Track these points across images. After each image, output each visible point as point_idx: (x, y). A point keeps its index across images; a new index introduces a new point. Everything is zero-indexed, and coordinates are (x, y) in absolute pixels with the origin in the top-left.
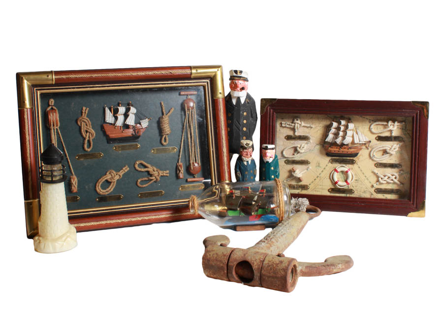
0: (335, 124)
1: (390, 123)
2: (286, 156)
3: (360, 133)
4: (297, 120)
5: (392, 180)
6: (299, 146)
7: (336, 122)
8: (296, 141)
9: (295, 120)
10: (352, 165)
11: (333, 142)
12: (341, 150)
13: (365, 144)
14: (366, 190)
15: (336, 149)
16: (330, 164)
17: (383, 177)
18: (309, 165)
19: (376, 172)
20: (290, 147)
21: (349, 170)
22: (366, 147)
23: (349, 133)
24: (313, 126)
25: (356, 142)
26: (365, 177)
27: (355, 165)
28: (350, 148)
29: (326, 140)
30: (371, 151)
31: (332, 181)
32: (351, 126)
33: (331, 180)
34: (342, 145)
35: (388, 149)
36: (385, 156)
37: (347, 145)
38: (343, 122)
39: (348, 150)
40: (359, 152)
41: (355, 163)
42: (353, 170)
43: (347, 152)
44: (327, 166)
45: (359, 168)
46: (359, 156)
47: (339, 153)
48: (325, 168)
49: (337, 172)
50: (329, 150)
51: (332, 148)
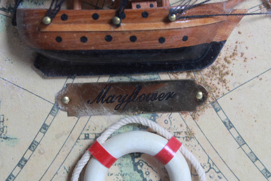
10: (188, 116)
12: (124, 27)
15: (89, 27)
16: (62, 114)
21: (174, 144)
27: (206, 114)
28: (178, 13)
39: (168, 27)
40: (226, 36)
41: (205, 98)
42: (193, 142)
43: (162, 40)
44: (45, 127)
45: (229, 125)
46: (225, 59)
47: (110, 46)
48: (38, 140)
49: (108, 160)
50: (47, 29)
51: (64, 18)
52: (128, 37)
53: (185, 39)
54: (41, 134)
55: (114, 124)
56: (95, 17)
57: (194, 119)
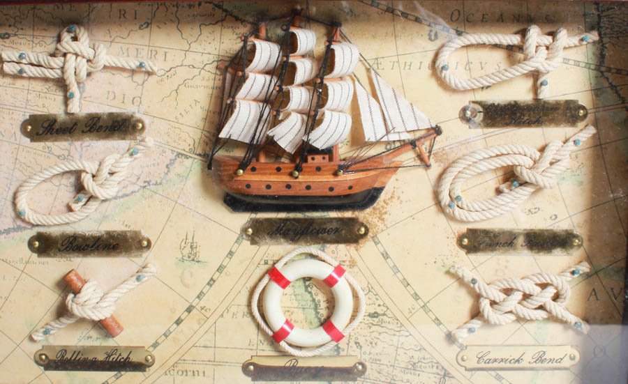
0: (267, 53)
1: (535, 35)
2: (30, 216)
3: (385, 92)
4: (75, 39)
5: (541, 308)
6: (91, 167)
7: (268, 39)
8: (78, 144)
9: (67, 37)
10: (352, 248)
11: (260, 137)
12: (301, 178)
13: (413, 144)
14: (417, 355)
15: (273, 178)
16: (246, 243)
17: (499, 296)
18: (147, 255)
19: (468, 275)
20: (47, 174)
21: (340, 271)
22: (420, 157)
23: (338, 92)
24: (156, 65)
25: (369, 135)
26: (416, 297)
27: (367, 246)
28: (345, 168)
29: (223, 135)
30: (440, 177)
31: (258, 326)
32: (345, 55)
33: (253, 317)
34: (305, 151)
35: (523, 163)
36: (507, 197)
37: (329, 152)
38: (308, 39)
39: (336, 179)
40: (385, 183)
41: (366, 234)
42: (355, 269)
43: (331, 189)
44: (231, 253)
45: (386, 256)
46: (384, 201)
47: (290, 192)
48: (225, 264)
49: (284, 282)
50: (239, 179)
51: (253, 169)
52: (304, 186)
53: (350, 188)
54: (228, 259)
55: (289, 253)
56: (279, 169)
57: (357, 250)
